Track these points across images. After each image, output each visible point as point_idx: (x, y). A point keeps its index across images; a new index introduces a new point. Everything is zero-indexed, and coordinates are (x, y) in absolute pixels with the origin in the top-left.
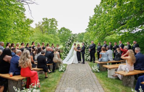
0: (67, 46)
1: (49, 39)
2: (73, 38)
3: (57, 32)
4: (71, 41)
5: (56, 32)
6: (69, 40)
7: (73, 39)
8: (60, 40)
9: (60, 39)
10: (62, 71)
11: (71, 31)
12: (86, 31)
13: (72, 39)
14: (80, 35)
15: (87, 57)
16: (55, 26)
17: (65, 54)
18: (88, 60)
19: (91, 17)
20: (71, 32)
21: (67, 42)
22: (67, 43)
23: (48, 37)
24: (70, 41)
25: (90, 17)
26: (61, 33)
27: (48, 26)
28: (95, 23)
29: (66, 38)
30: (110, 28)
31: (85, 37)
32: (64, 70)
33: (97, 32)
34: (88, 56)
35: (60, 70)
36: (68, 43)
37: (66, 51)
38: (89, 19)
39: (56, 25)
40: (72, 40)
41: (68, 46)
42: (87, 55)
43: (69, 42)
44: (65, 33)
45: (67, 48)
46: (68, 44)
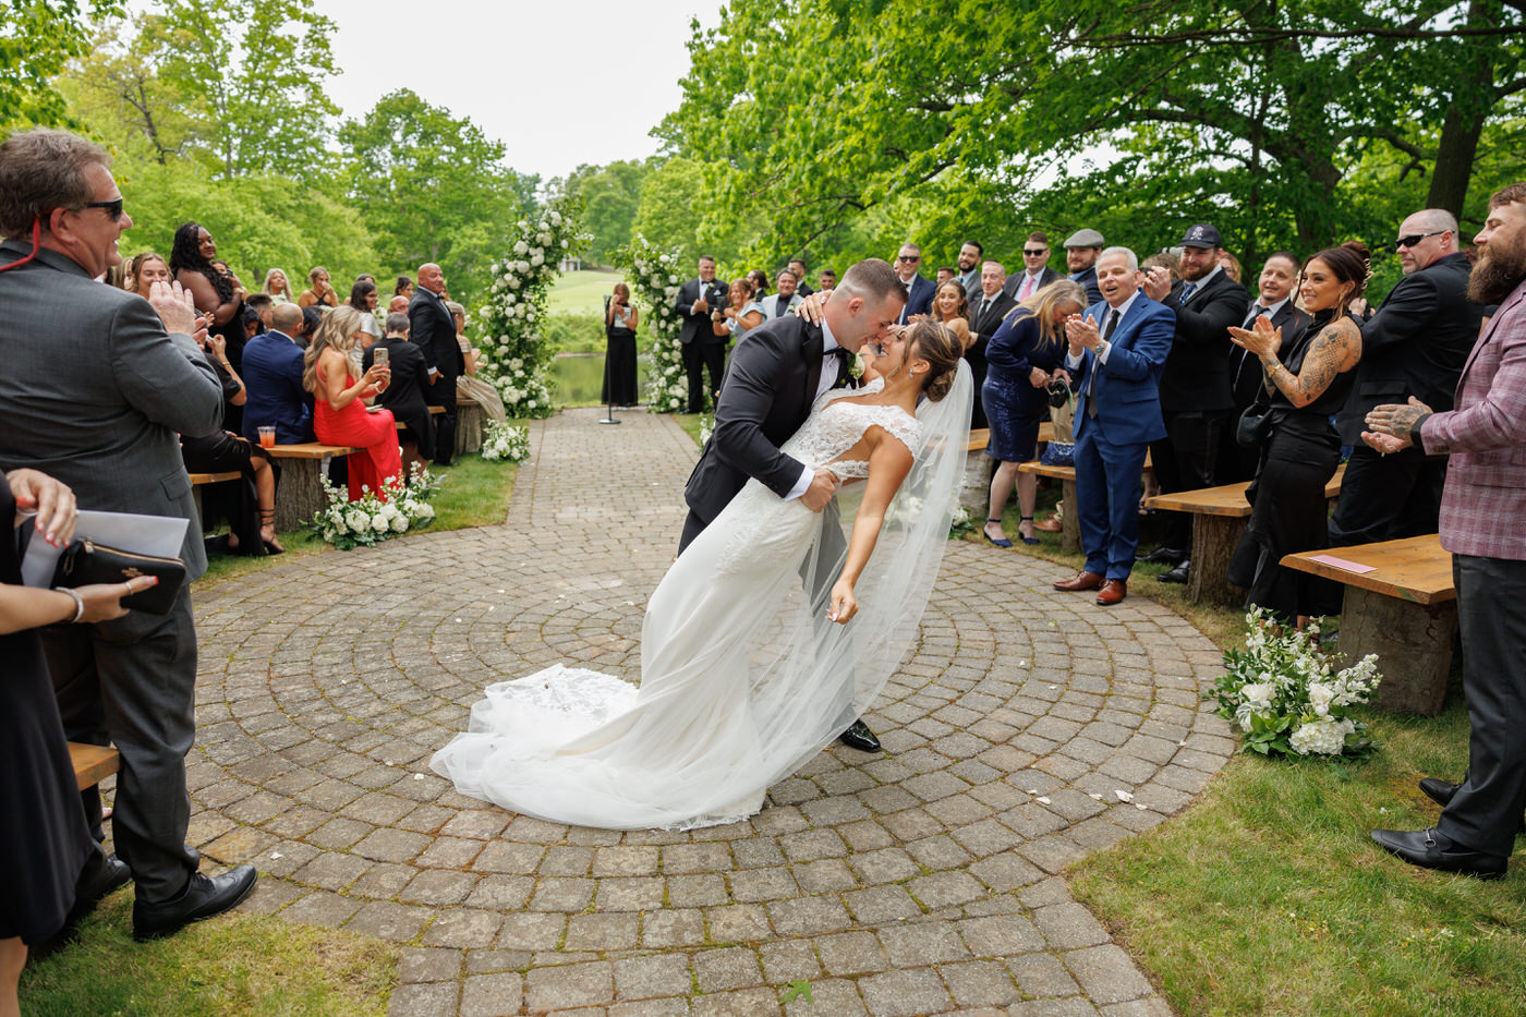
0: (511, 298)
1: (251, 233)
2: (556, 230)
3: (333, 145)
4: (538, 257)
5: (315, 143)
6: (521, 247)
7: (556, 242)
8: (379, 246)
9: (373, 228)
10: (505, 458)
11: (490, 138)
12: (657, 143)
13: (547, 239)
14: (597, 187)
15: (672, 381)
16: (303, 79)
17: (494, 360)
18: (674, 403)
19: (704, 29)
20: (499, 152)
21: (511, 266)
22: (504, 271)
23: (238, 209)
24: (528, 256)
25: (695, 25)
26: (384, 155)
27: (211, 71)
28: (738, 81)
29: (436, 221)
30: (855, 150)
31: (645, 210)
32: (516, 454)
33: (758, 178)
34: (678, 374)
35: (490, 453)
36: (516, 273)
37: (504, 339)
38: (691, 46)
39: (314, 61)
40: (548, 251)
41: (520, 300)
42: (670, 371)
43: (523, 266)
44: (427, 167)
45: (510, 312)
46: (516, 283)
